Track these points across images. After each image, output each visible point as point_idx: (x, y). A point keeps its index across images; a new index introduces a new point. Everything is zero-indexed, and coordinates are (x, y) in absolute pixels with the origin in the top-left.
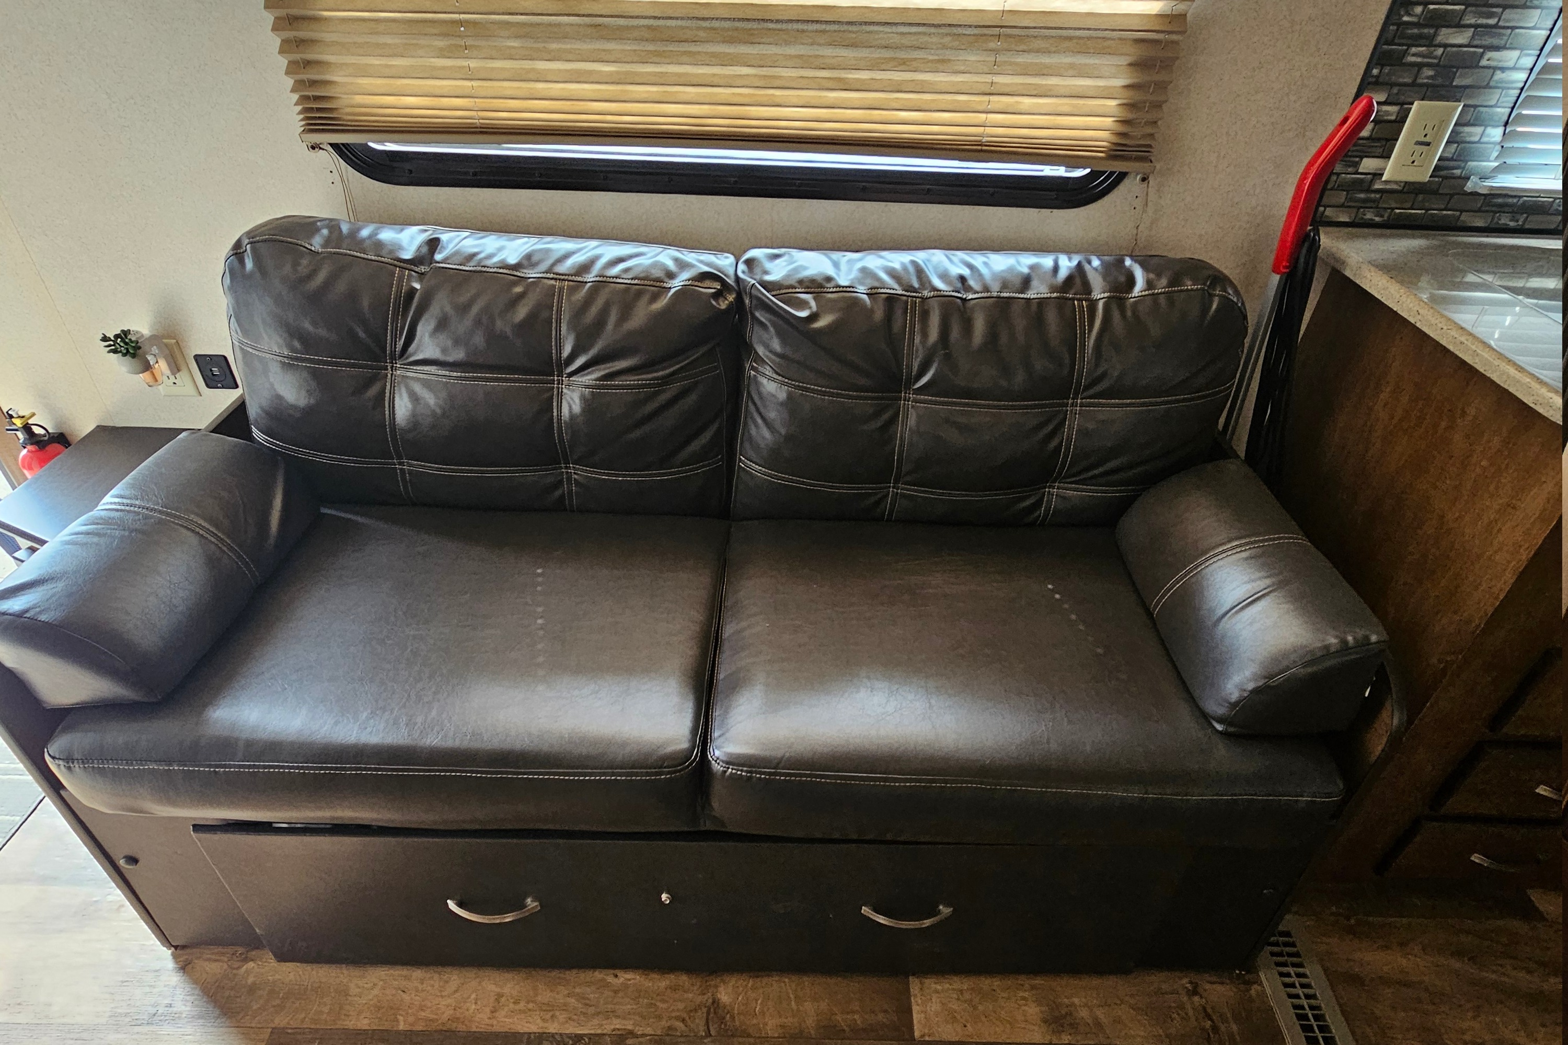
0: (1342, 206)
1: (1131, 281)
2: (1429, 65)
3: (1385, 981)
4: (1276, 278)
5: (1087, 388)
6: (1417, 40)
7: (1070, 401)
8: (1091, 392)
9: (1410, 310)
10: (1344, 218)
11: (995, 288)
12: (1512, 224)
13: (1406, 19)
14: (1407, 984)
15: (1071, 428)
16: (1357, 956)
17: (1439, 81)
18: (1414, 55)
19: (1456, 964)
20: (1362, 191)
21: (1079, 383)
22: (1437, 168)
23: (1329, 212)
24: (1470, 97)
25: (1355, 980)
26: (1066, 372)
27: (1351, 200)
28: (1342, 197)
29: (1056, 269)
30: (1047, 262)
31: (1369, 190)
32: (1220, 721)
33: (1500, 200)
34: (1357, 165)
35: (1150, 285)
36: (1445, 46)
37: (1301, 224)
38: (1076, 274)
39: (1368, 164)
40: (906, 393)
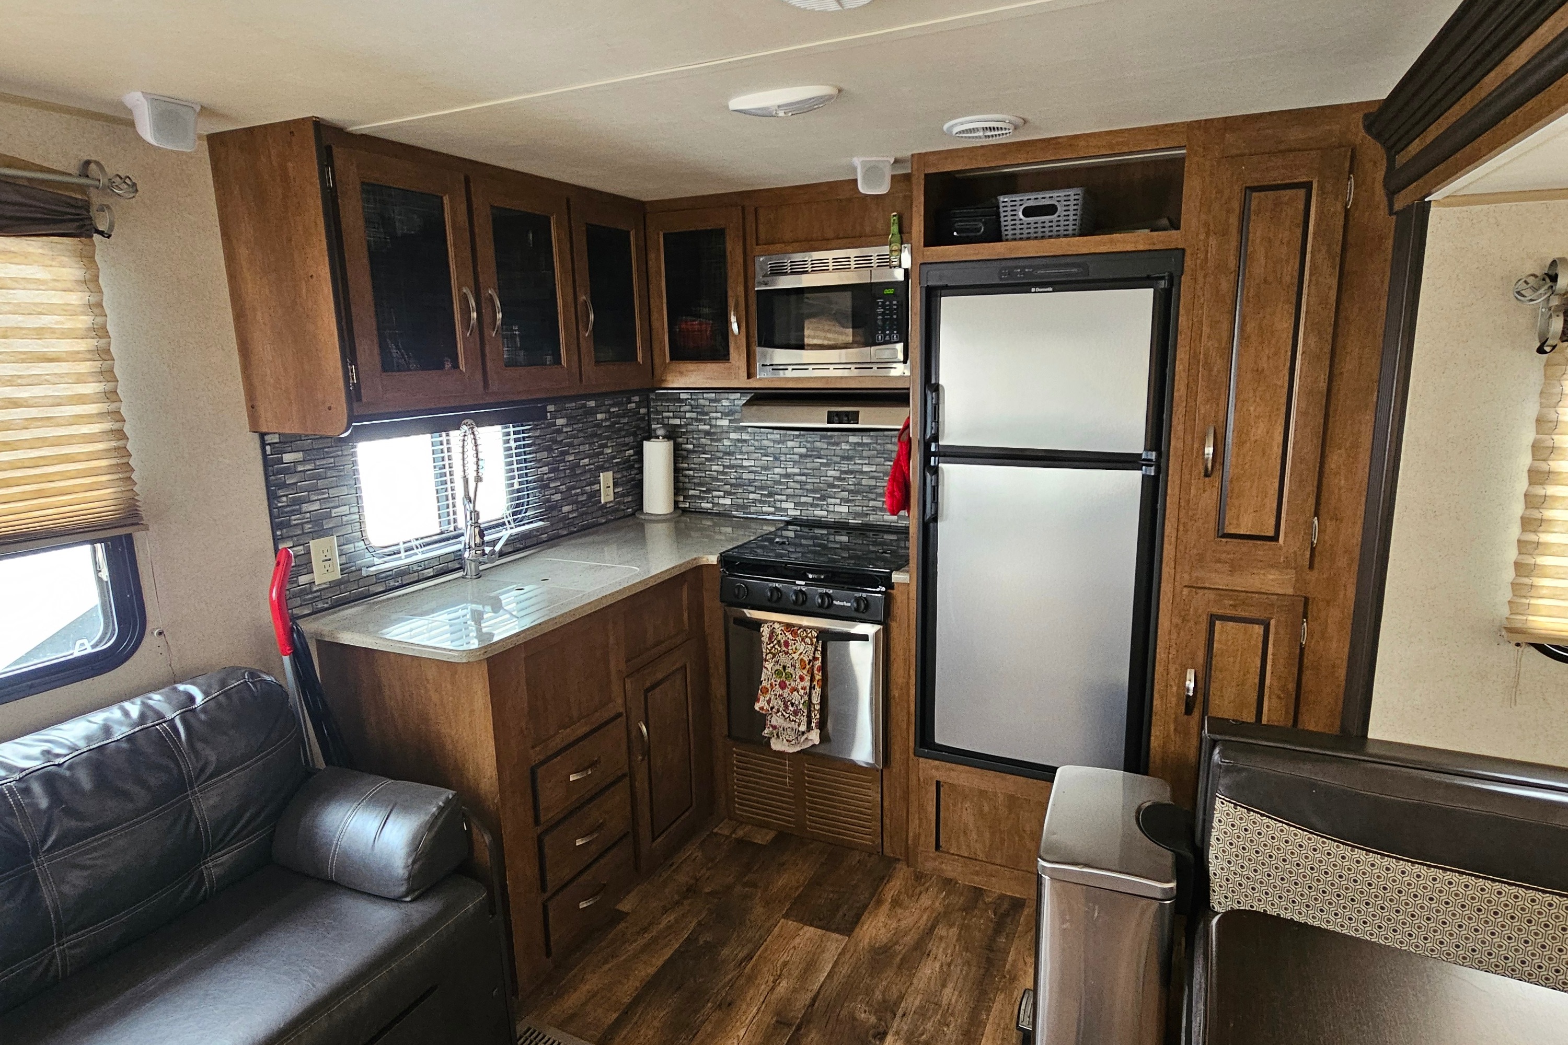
0: (301, 605)
1: (192, 699)
2: (307, 522)
3: (584, 1004)
4: (286, 660)
5: (197, 778)
6: (293, 513)
7: (189, 792)
8: (203, 778)
9: (371, 644)
10: (307, 612)
11: (82, 744)
12: (397, 584)
13: (280, 505)
14: (594, 996)
15: (200, 810)
16: (566, 1006)
17: (317, 529)
18: (295, 519)
19: (607, 966)
20: (308, 594)
21: (190, 777)
22: (342, 570)
23: (296, 611)
24: (337, 532)
25: (572, 1017)
26: (175, 772)
27: (305, 600)
28: (298, 601)
29: (126, 714)
30: (115, 713)
31: (312, 593)
32: (406, 896)
33: (383, 575)
34: (297, 581)
35: (206, 694)
36: (310, 512)
37: (284, 624)
38: (146, 710)
39: (303, 579)
40: (36, 859)
